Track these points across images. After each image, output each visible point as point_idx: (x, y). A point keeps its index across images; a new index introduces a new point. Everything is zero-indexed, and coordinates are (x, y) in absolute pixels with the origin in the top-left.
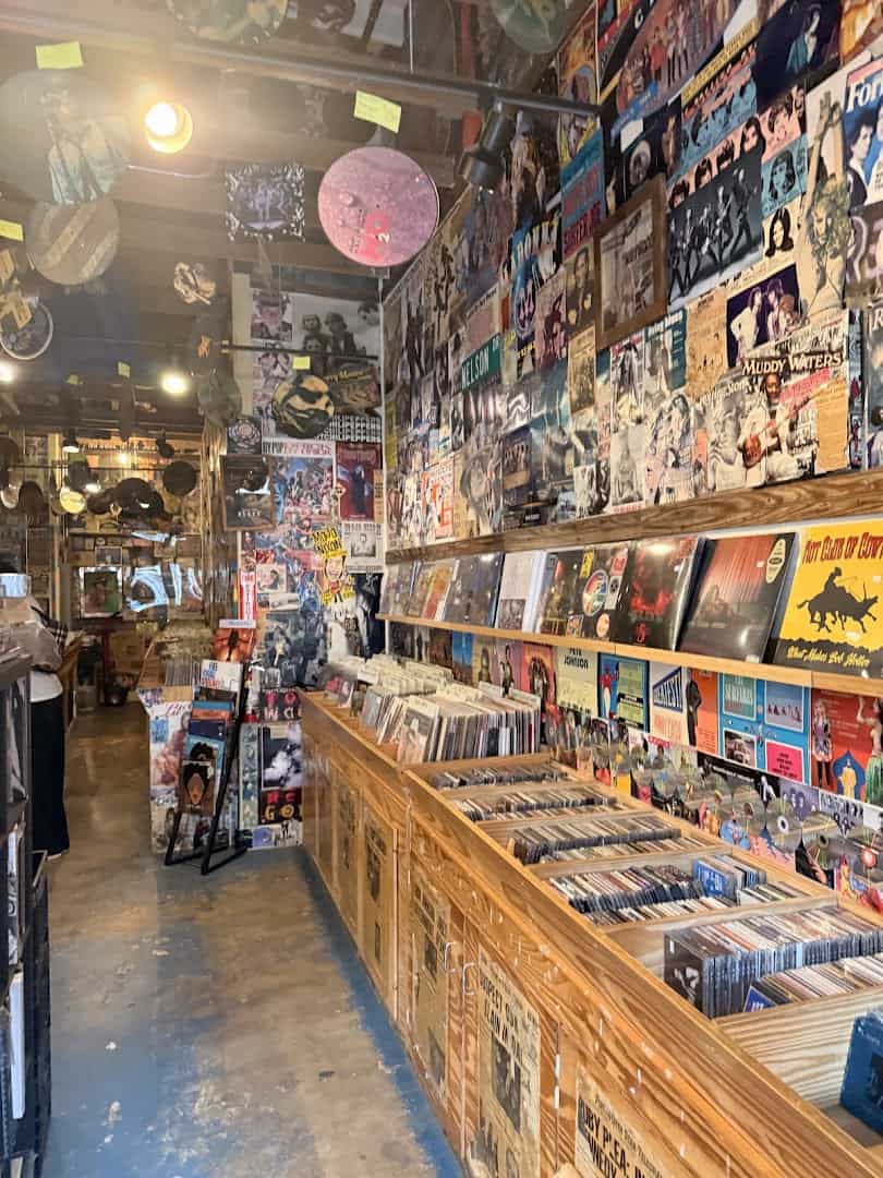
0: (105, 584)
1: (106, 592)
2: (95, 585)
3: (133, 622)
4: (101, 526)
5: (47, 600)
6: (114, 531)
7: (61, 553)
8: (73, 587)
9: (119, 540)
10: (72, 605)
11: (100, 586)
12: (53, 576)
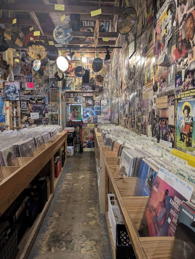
0: (77, 110)
1: (77, 113)
2: (74, 110)
3: (86, 124)
4: (76, 89)
5: (57, 114)
6: (80, 91)
7: (62, 97)
8: (67, 111)
9: (82, 94)
10: (66, 117)
11: (75, 110)
12: (59, 106)
